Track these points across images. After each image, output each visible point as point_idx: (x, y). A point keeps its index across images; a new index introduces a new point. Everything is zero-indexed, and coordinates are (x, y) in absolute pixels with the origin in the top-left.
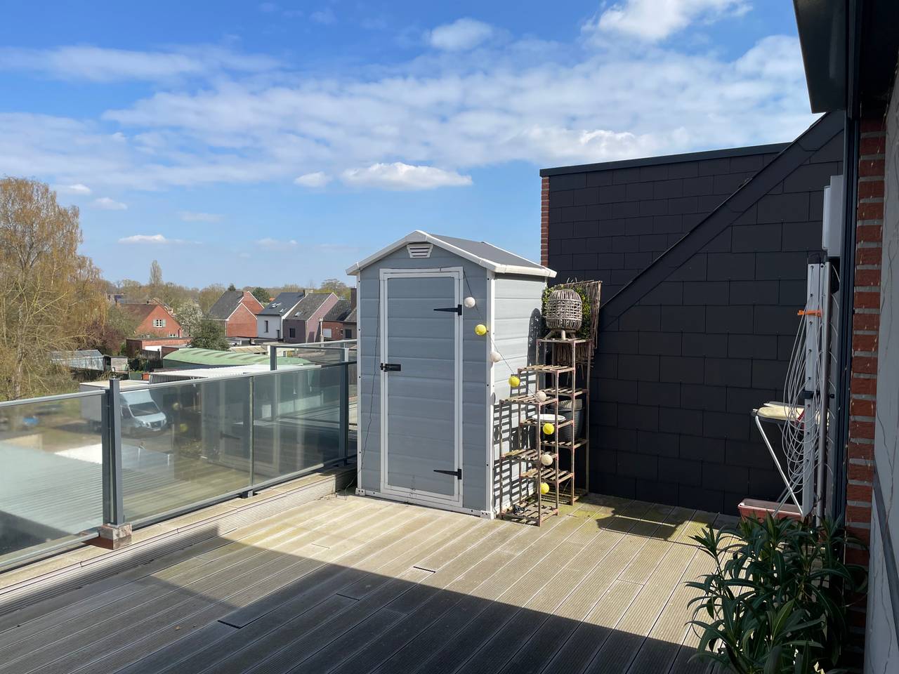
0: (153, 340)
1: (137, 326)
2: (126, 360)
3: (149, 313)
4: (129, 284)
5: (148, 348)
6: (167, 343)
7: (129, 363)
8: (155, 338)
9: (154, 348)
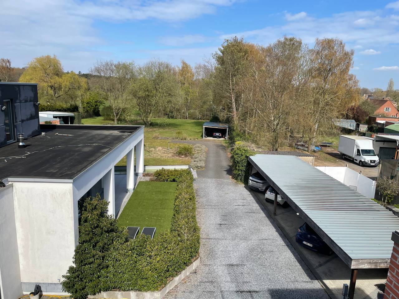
0: (382, 118)
1: (376, 110)
2: (367, 126)
3: (383, 104)
4: (377, 90)
5: (379, 121)
6: (389, 120)
7: (368, 127)
8: (383, 116)
9: (382, 122)
